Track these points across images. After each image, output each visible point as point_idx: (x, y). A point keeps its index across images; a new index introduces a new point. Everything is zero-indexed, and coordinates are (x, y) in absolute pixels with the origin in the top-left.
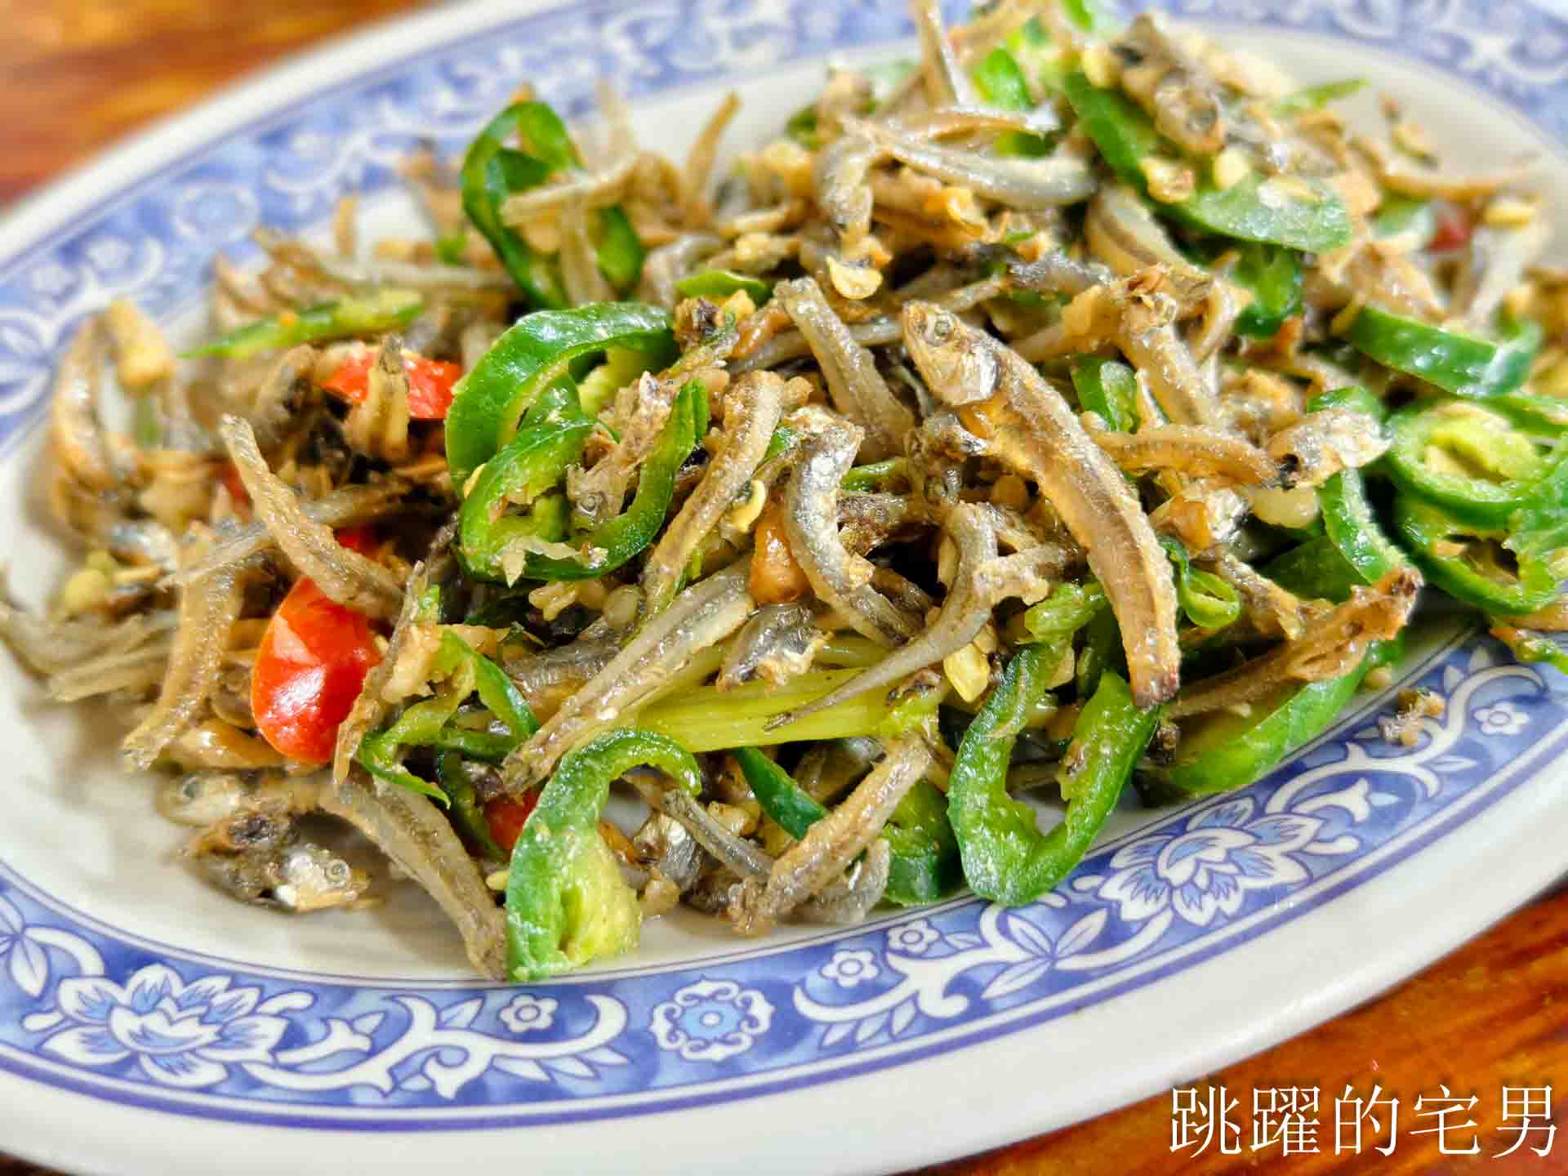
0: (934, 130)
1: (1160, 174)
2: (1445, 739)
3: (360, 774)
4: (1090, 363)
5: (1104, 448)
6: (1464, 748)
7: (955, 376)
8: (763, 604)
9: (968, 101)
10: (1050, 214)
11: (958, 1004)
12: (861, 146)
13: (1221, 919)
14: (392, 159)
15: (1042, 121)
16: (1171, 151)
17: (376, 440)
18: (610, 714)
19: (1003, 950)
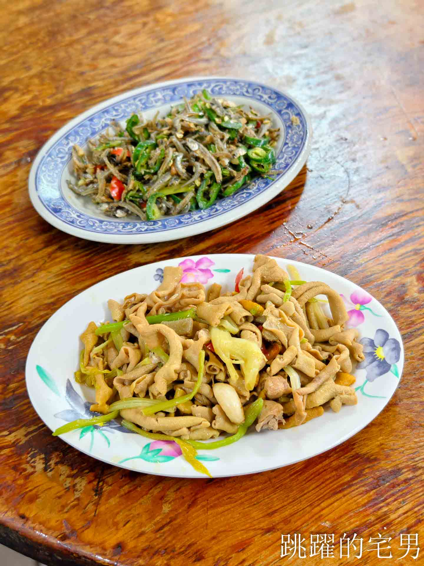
0: (187, 115)
1: (217, 120)
2: (255, 188)
3: (125, 200)
4: (210, 145)
5: (212, 155)
6: (257, 189)
7: (193, 147)
8: (173, 176)
9: (191, 111)
10: (204, 126)
11: (199, 219)
12: (178, 118)
13: (229, 208)
14: (108, 122)
15: (201, 114)
16: (218, 117)
17: (122, 159)
18: (155, 190)
19: (204, 213)
